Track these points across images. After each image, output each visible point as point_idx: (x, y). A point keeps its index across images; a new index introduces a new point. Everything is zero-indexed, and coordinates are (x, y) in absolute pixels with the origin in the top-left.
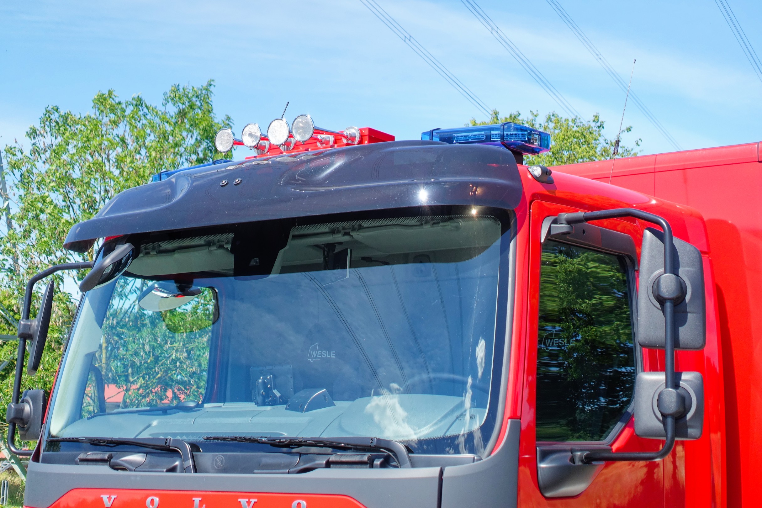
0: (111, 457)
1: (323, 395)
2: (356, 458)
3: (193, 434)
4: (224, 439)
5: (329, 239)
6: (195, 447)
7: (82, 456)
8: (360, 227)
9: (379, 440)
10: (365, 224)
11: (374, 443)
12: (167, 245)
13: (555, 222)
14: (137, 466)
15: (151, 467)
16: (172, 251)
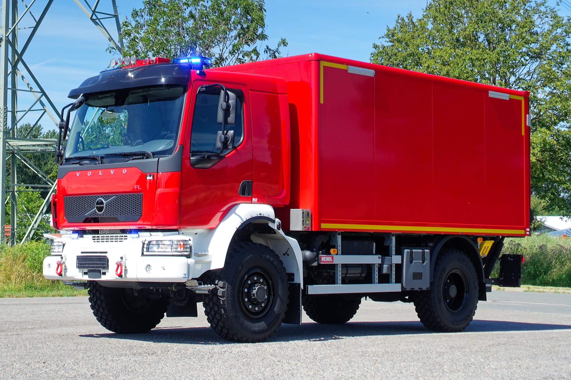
0: (80, 162)
1: (140, 142)
2: (139, 157)
3: (101, 154)
4: (109, 154)
5: (142, 94)
6: (102, 158)
7: (72, 162)
8: (150, 90)
9: (145, 152)
10: (151, 89)
11: (143, 153)
12: (100, 96)
13: (202, 87)
14: (86, 164)
15: (91, 164)
16: (101, 98)
